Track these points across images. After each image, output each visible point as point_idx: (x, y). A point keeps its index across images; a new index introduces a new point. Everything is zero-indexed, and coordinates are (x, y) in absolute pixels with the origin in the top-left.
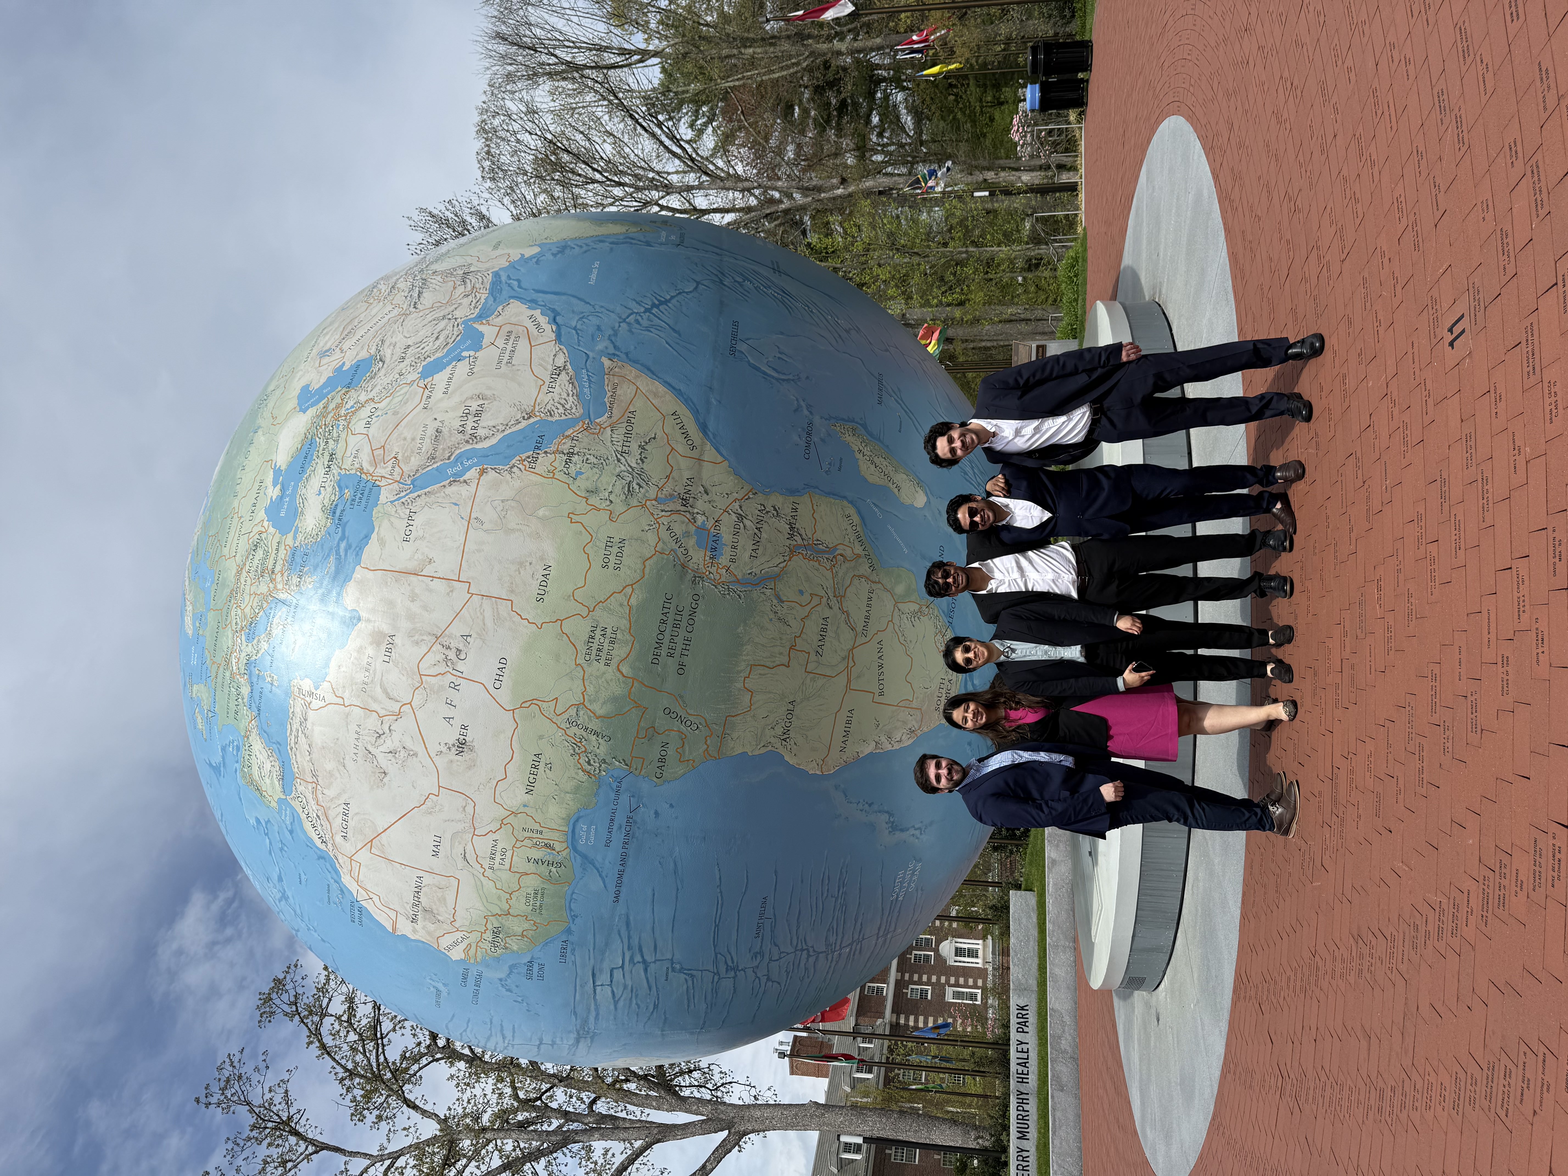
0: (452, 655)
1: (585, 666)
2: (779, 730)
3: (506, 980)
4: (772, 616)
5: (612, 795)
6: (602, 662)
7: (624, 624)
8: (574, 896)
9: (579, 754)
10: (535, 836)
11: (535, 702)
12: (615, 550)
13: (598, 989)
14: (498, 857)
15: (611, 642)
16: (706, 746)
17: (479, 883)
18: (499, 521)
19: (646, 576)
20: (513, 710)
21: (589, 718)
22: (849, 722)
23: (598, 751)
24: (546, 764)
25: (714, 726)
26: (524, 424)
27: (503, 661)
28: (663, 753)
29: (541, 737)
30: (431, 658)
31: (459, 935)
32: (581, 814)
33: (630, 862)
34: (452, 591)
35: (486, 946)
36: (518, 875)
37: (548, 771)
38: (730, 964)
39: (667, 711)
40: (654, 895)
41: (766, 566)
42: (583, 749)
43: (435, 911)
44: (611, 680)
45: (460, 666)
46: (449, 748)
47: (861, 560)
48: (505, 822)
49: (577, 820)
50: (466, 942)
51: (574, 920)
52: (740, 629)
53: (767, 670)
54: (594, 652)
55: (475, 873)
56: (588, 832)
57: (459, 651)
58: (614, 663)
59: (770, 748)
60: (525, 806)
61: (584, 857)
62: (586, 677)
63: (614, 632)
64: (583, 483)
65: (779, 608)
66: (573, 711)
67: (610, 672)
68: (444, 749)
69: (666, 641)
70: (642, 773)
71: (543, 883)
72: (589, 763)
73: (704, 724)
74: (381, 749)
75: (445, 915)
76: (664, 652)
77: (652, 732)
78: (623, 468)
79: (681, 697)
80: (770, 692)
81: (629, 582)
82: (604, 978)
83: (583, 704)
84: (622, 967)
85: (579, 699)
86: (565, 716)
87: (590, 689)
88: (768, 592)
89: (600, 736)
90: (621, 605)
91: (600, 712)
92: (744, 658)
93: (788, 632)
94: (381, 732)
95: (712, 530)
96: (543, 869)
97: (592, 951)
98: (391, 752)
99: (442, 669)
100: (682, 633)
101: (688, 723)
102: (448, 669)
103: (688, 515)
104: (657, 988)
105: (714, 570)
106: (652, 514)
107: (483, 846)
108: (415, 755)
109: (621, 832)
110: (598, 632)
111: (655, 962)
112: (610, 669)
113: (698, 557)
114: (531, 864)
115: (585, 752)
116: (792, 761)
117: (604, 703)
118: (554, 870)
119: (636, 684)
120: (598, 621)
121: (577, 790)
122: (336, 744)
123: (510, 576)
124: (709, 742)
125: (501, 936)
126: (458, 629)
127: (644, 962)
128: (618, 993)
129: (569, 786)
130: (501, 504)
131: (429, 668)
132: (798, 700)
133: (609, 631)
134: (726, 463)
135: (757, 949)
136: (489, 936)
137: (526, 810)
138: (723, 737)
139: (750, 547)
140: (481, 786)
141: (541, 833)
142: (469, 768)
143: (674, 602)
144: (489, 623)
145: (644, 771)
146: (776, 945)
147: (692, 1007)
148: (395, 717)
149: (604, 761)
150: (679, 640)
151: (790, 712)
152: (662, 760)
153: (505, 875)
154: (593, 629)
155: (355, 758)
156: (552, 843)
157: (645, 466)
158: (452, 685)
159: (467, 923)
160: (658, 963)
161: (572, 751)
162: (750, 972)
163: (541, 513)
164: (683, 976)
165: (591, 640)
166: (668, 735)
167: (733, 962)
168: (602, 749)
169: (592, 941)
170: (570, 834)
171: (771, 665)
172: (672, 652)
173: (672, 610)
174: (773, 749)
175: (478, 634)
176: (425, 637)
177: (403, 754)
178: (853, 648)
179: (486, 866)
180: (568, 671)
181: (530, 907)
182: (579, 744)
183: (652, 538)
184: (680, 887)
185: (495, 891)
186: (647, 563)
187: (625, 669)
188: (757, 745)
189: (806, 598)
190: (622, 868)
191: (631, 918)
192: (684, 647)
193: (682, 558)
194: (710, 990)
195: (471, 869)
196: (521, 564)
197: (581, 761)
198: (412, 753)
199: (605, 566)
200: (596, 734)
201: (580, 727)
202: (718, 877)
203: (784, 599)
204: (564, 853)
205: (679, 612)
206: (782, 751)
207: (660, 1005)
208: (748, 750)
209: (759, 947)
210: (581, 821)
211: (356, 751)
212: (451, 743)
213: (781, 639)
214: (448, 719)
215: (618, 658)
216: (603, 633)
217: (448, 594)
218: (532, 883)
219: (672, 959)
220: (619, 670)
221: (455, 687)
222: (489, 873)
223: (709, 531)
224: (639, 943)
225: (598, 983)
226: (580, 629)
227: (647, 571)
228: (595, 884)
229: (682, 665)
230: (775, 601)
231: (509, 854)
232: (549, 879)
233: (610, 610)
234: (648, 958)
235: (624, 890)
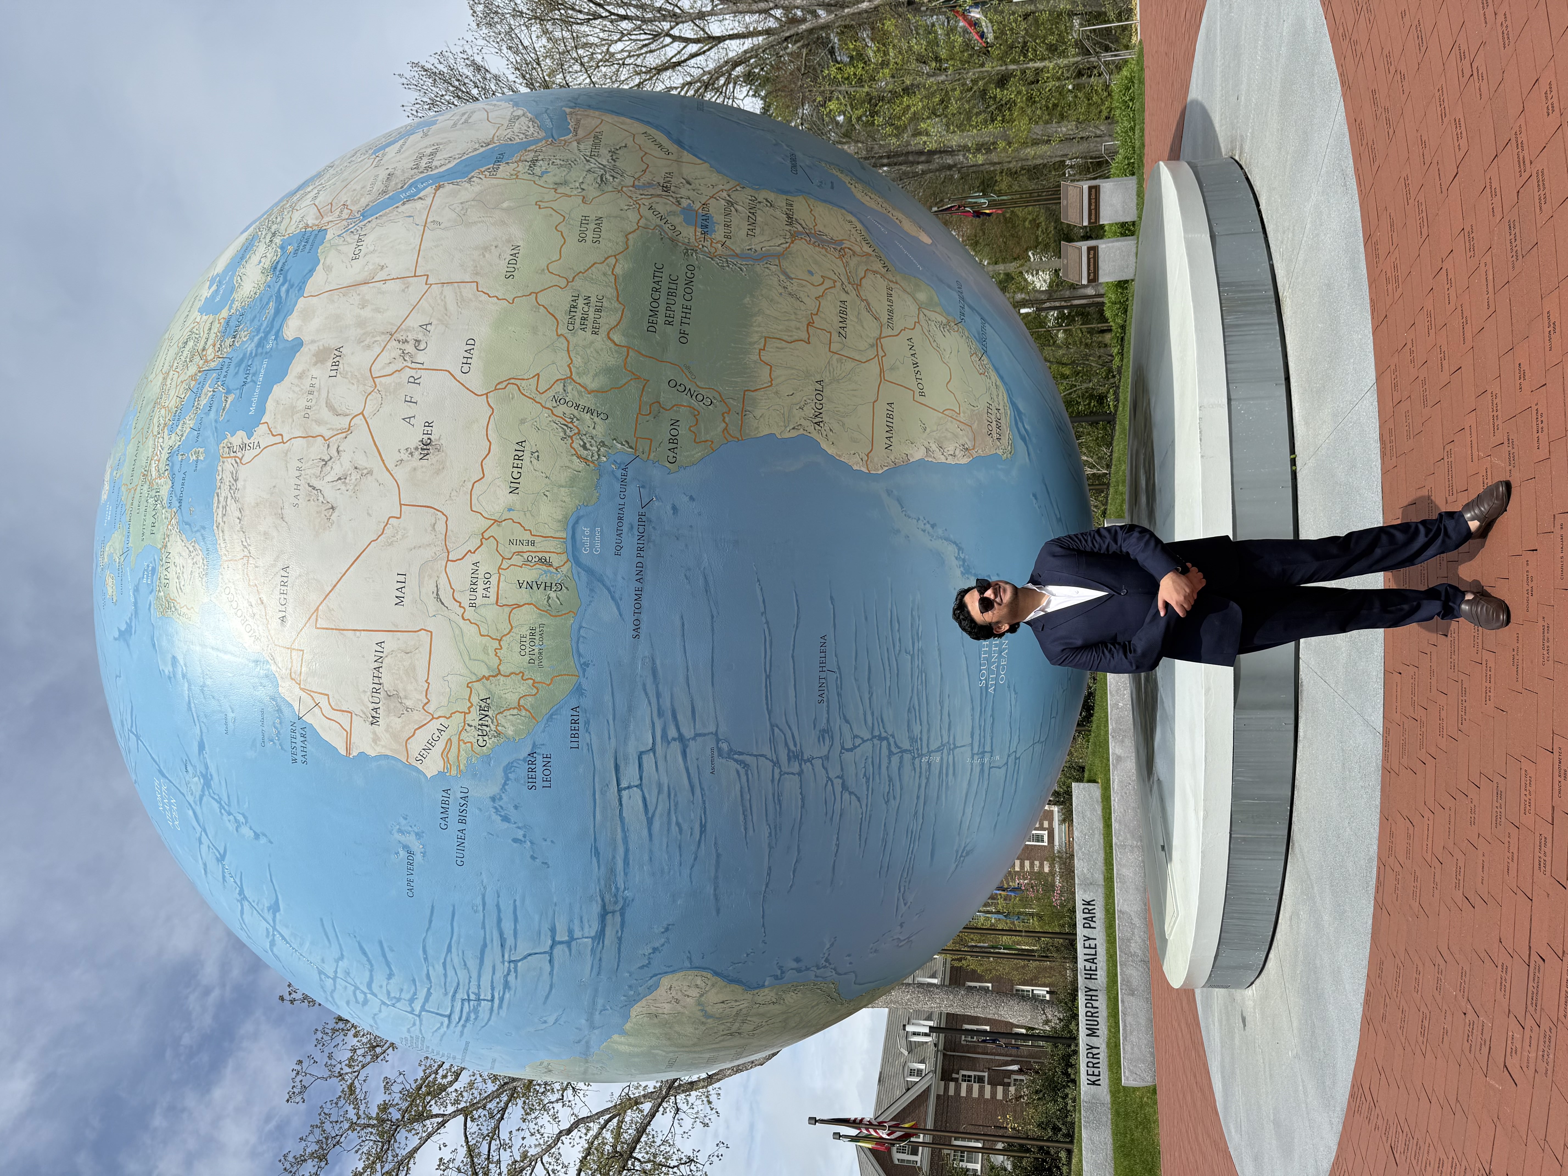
0: (410, 348)
1: (569, 336)
2: (809, 411)
3: (501, 799)
4: (781, 290)
5: (617, 486)
6: (589, 330)
7: (610, 292)
8: (582, 632)
9: (571, 437)
10: (526, 548)
11: (512, 381)
12: (592, 226)
13: (625, 793)
14: (480, 586)
15: (597, 311)
16: (724, 425)
17: (457, 632)
18: (458, 218)
19: (631, 248)
20: (487, 394)
21: (580, 393)
22: (889, 416)
23: (594, 432)
24: (532, 453)
25: (731, 401)
26: (482, 150)
27: (472, 342)
28: (674, 432)
29: (523, 421)
30: (385, 357)
31: (435, 725)
32: (581, 514)
33: (649, 575)
34: (408, 287)
35: (471, 735)
36: (508, 609)
37: (535, 461)
38: (792, 747)
39: (672, 384)
40: (683, 625)
41: (765, 244)
42: (576, 431)
43: (402, 694)
44: (602, 350)
45: (420, 357)
46: (411, 454)
47: (871, 258)
48: (486, 535)
49: (577, 522)
50: (445, 736)
51: (584, 671)
52: (747, 300)
53: (784, 344)
54: (578, 321)
55: (453, 617)
56: (592, 536)
57: (418, 341)
58: (603, 331)
59: (801, 431)
60: (510, 510)
61: (590, 571)
62: (571, 348)
63: (600, 300)
64: (550, 179)
65: (788, 283)
66: (559, 387)
67: (599, 341)
68: (405, 456)
69: (662, 309)
70: (651, 457)
71: (541, 616)
72: (584, 447)
73: (719, 399)
74: (329, 478)
75: (414, 698)
76: (661, 319)
77: (656, 408)
78: (593, 165)
79: (688, 368)
80: (793, 369)
81: (610, 253)
82: (630, 775)
83: (570, 377)
84: (653, 749)
85: (565, 372)
86: (551, 393)
87: (578, 361)
88: (773, 268)
89: (595, 414)
90: (605, 274)
91: (593, 385)
92: (756, 329)
93: (803, 308)
94: (327, 458)
95: (700, 211)
96: (539, 595)
97: (611, 722)
98: (340, 479)
99: (400, 364)
100: (680, 301)
101: (700, 397)
102: (405, 364)
103: (671, 199)
104: (702, 789)
105: (706, 244)
106: (630, 197)
107: (460, 574)
108: (370, 472)
109: (633, 535)
110: (581, 302)
111: (694, 739)
112: (598, 338)
113: (689, 233)
114: (523, 590)
115: (579, 433)
116: (831, 451)
117: (596, 375)
118: (553, 595)
119: (631, 353)
120: (578, 291)
121: (572, 482)
122: (272, 494)
123: (474, 260)
124: (727, 420)
125: (490, 713)
126: (415, 321)
127: (681, 738)
128: (652, 799)
129: (564, 477)
130: (460, 206)
131: (383, 368)
132: (827, 380)
133: (593, 299)
134: (707, 165)
135: (823, 724)
136: (474, 717)
137: (512, 515)
138: (743, 413)
139: (745, 226)
140: (454, 493)
141: (533, 543)
142: (438, 472)
143: (666, 272)
144: (452, 307)
145: (652, 455)
146: (847, 722)
147: (751, 832)
148: (344, 435)
149: (603, 444)
150: (678, 309)
151: (819, 392)
152: (673, 440)
153: (490, 613)
154: (574, 298)
155: (296, 502)
156: (547, 555)
157: (617, 164)
158: (412, 380)
159: (445, 702)
160: (699, 739)
161: (562, 434)
162: (818, 763)
163: (505, 205)
164: (732, 764)
165: (573, 310)
166: (677, 412)
167: (795, 745)
168: (600, 429)
169: (610, 704)
170: (569, 541)
171: (789, 339)
172: (670, 319)
173: (665, 279)
174: (805, 433)
175: (439, 320)
176: (378, 338)
177: (355, 476)
178: (880, 338)
179: (466, 603)
180: (549, 343)
181: (527, 658)
182: (570, 425)
183: (633, 216)
184: (715, 614)
185: (479, 639)
186: (630, 236)
187: (616, 337)
188: (786, 427)
189: (817, 279)
190: (638, 585)
191: (658, 662)
192: (684, 315)
193: (670, 233)
194: (770, 796)
195: (446, 612)
196: (486, 249)
197: (574, 445)
198: (365, 472)
199: (583, 240)
200: (590, 411)
201: (570, 404)
202: (761, 600)
203: (793, 276)
204: (564, 569)
205: (673, 281)
206: (815, 435)
207: (708, 826)
208: (776, 431)
209: (825, 721)
210: (581, 522)
211: (297, 493)
212: (412, 447)
213: (795, 313)
214: (407, 419)
215: (607, 326)
216: (586, 301)
217: (403, 291)
218: (526, 618)
219: (716, 734)
220: (609, 338)
221: (415, 381)
222: (470, 613)
223: (697, 212)
224: (672, 705)
225: (624, 784)
226: (561, 300)
227: (631, 243)
228: (607, 611)
229: (683, 334)
230: (782, 277)
231: (494, 580)
232: (547, 610)
233: (592, 279)
234: (688, 733)
235: (644, 617)
